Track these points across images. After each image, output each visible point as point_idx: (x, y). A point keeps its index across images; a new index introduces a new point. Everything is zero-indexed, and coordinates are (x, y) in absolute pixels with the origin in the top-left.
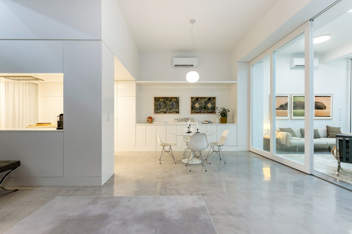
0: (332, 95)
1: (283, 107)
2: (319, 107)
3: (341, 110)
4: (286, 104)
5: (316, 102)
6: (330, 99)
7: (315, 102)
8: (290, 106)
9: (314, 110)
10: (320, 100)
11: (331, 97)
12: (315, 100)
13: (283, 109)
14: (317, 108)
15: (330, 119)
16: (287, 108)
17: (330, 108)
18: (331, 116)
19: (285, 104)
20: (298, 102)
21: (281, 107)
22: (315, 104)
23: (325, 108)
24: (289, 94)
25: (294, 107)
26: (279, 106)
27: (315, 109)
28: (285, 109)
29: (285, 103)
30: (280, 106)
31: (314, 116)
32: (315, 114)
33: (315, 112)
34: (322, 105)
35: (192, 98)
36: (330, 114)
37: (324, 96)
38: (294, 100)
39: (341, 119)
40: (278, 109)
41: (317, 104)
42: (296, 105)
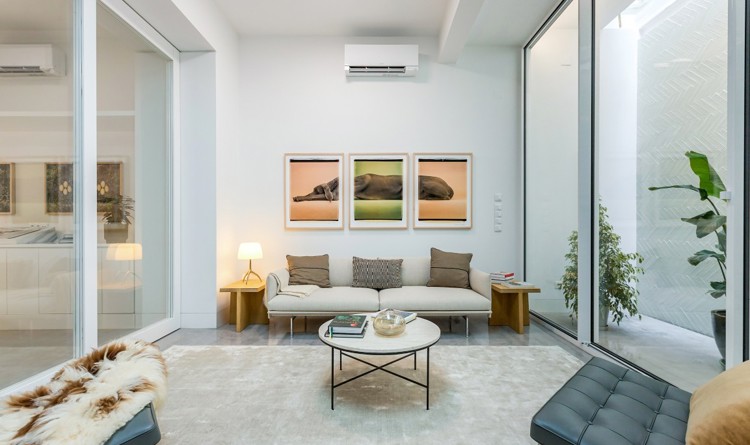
0: (471, 154)
1: (326, 192)
2: (431, 191)
3: (499, 201)
4: (334, 185)
5: (421, 178)
6: (465, 169)
8: (347, 189)
9: (418, 202)
10: (433, 171)
11: (468, 163)
12: (420, 170)
13: (325, 199)
14: (425, 194)
15: (468, 229)
16: (337, 194)
17: (464, 196)
18: (468, 218)
19: (329, 184)
20: (369, 177)
21: (318, 193)
22: (421, 184)
23: (450, 194)
24: (342, 155)
25: (357, 193)
26: (312, 191)
27: (420, 198)
28: (328, 199)
29: (332, 179)
30: (316, 190)
31: (417, 217)
32: (421, 213)
33: (421, 206)
34: (440, 185)
35: (49, 166)
36: (465, 213)
37: (445, 161)
38: (356, 171)
39: (500, 227)
40: (308, 198)
41: (426, 183)
42: (363, 186)
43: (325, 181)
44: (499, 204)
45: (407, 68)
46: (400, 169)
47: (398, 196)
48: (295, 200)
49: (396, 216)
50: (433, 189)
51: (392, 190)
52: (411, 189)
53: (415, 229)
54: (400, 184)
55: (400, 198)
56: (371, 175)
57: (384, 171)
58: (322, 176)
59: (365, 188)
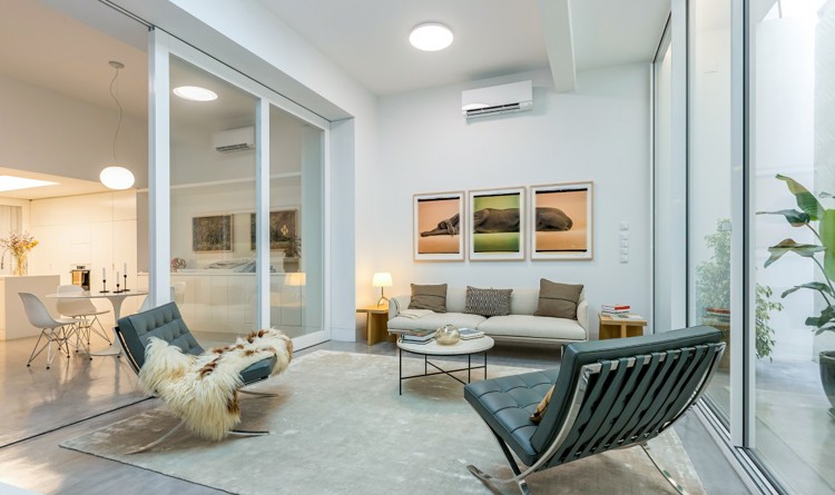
0: (591, 183)
1: (448, 227)
2: (547, 222)
3: (625, 229)
4: (456, 221)
6: (585, 198)
7: (537, 209)
8: (467, 224)
9: (535, 234)
10: (551, 202)
11: (589, 192)
12: (537, 202)
13: (448, 234)
14: (543, 226)
15: (590, 260)
16: (458, 228)
17: (584, 225)
18: (589, 248)
19: (451, 219)
21: (442, 229)
22: (538, 215)
23: (569, 225)
24: (464, 192)
25: (476, 227)
26: (436, 227)
27: (537, 230)
28: (451, 233)
29: (453, 215)
30: (439, 225)
31: (534, 249)
32: (538, 245)
33: (538, 238)
34: (558, 216)
35: (253, 216)
36: (585, 243)
37: (564, 191)
38: (476, 206)
39: (626, 258)
40: (433, 233)
41: (544, 215)
42: (482, 220)
43: (447, 217)
44: (624, 233)
45: (521, 105)
46: (517, 202)
47: (516, 228)
48: (423, 235)
49: (514, 248)
50: (550, 220)
51: (511, 223)
52: (528, 221)
53: (533, 260)
54: (518, 217)
55: (518, 230)
56: (489, 210)
57: (502, 205)
58: (444, 213)
59: (484, 223)
